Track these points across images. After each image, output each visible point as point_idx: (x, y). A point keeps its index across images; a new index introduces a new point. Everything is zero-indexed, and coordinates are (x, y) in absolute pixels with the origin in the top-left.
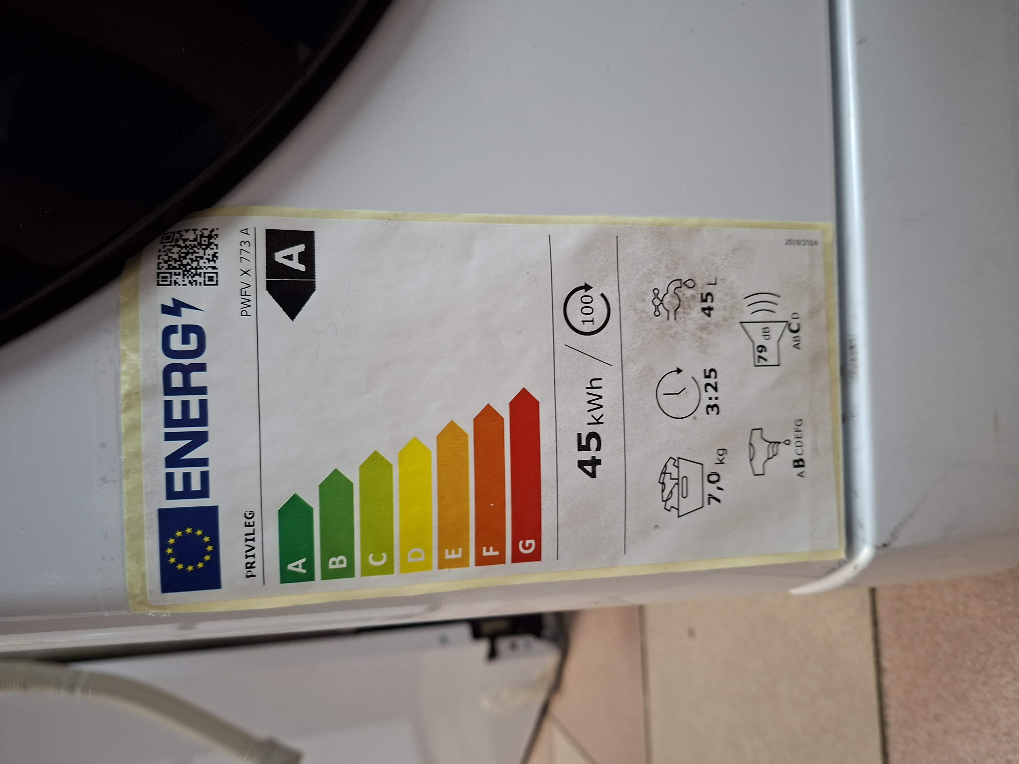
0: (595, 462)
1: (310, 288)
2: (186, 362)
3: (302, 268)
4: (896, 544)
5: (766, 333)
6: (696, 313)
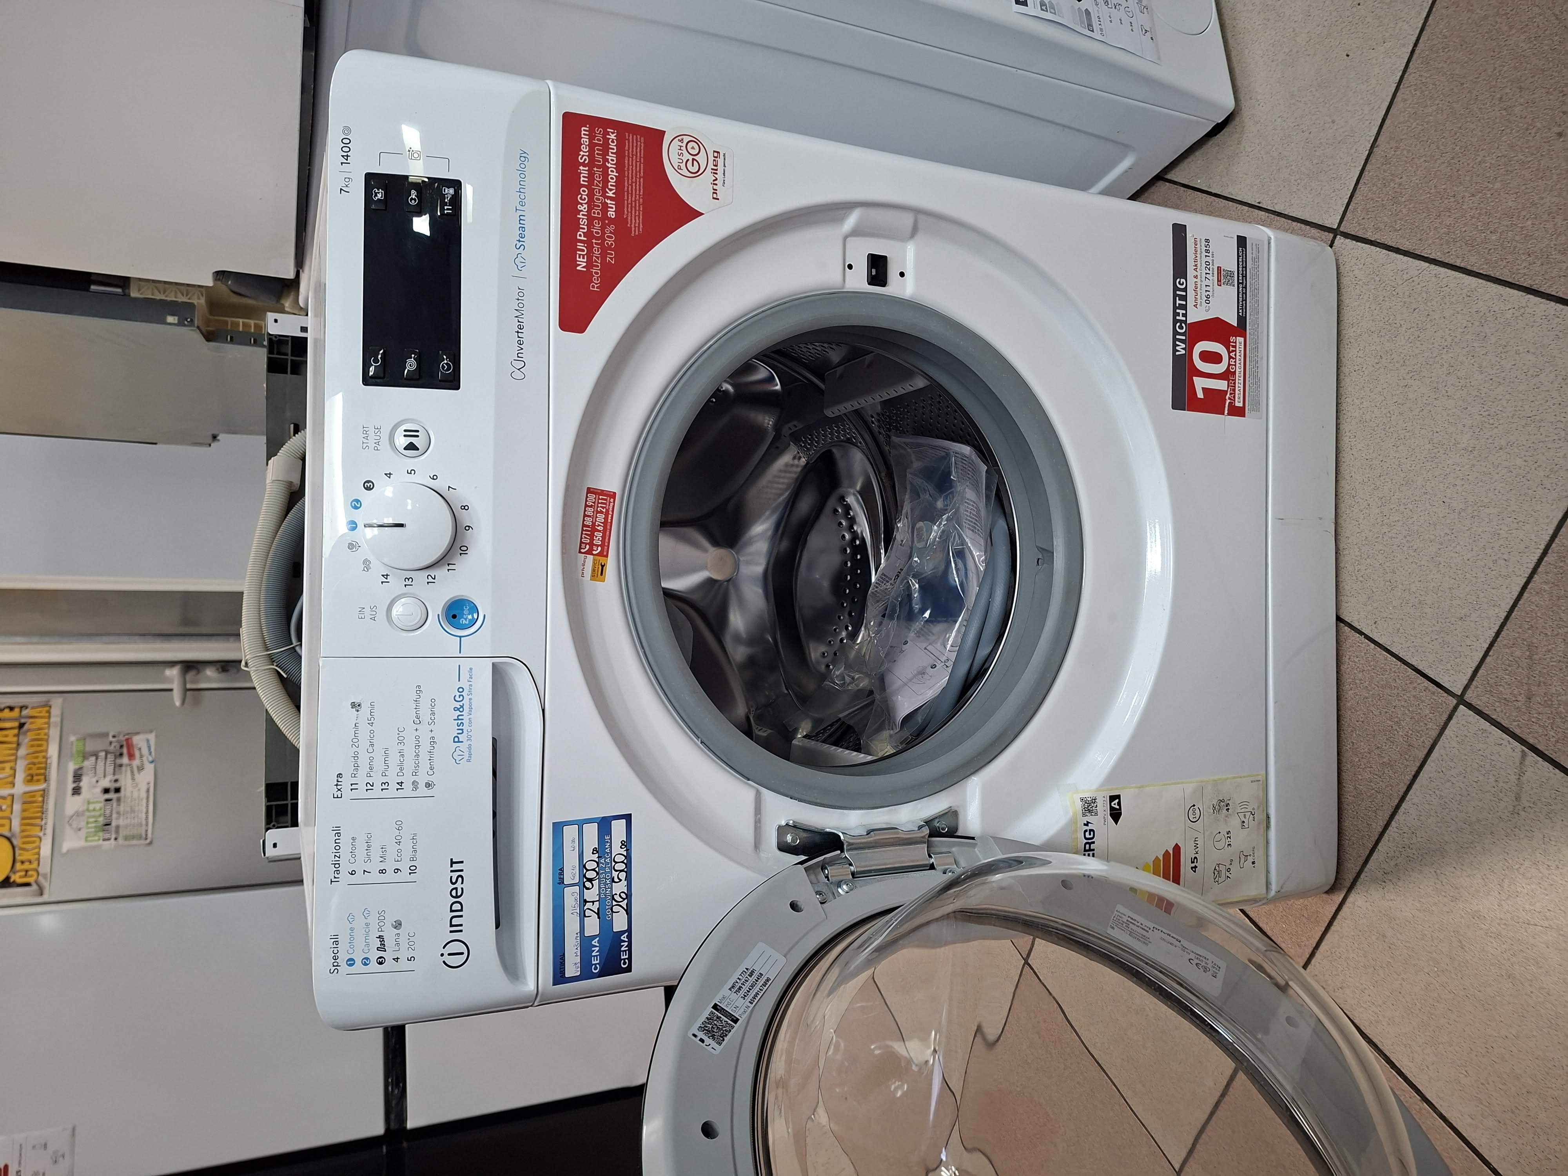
0: (1196, 867)
1: (1120, 814)
2: (1090, 841)
3: (1118, 807)
4: (1282, 891)
5: (1245, 817)
6: (1225, 811)
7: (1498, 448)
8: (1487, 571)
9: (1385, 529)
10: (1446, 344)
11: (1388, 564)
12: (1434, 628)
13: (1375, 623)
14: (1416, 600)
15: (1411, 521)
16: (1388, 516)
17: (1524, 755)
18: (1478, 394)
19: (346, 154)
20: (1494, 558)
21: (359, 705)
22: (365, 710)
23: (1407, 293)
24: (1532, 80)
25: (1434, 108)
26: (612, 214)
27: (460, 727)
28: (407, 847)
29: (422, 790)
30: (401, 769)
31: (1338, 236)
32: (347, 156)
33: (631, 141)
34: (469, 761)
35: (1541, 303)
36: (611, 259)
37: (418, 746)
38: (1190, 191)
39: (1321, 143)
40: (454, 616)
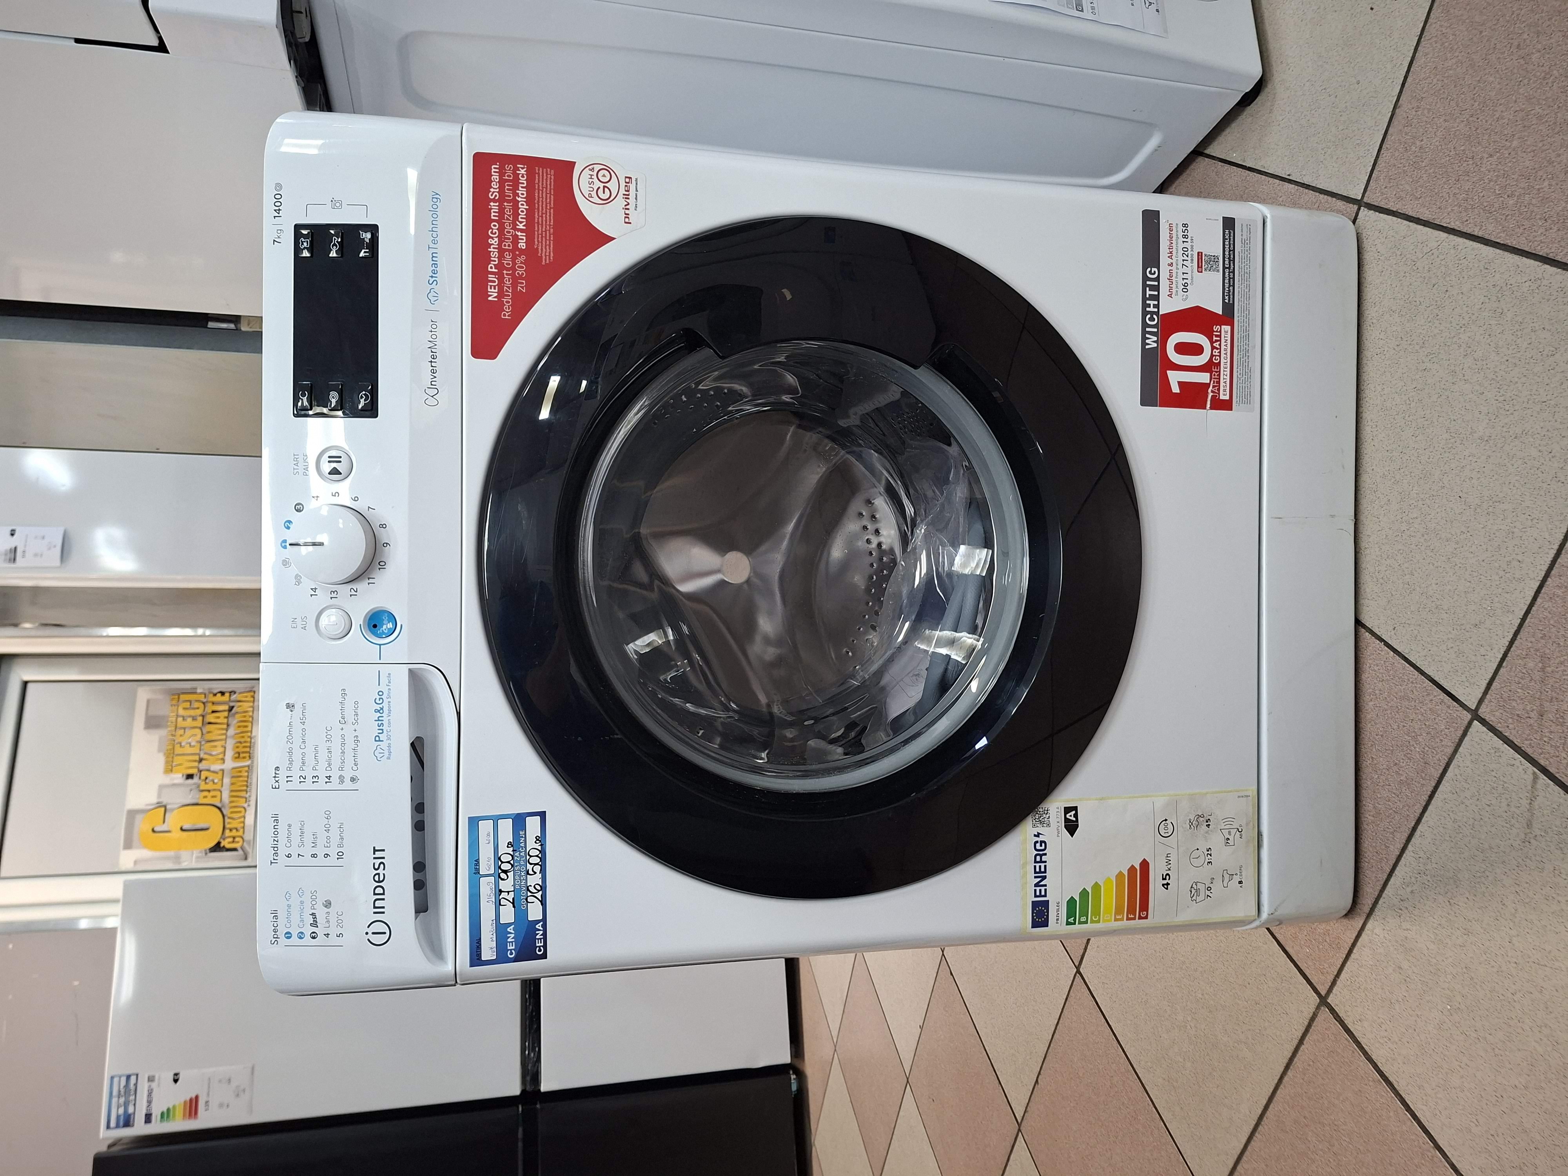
0: (1168, 884)
1: (1077, 826)
2: (1041, 853)
3: (1074, 819)
4: (1276, 913)
5: (1230, 833)
6: (1204, 827)
7: (1514, 437)
8: (1502, 573)
9: (1404, 527)
10: (1463, 322)
11: (1406, 565)
12: (1450, 636)
13: (1394, 629)
14: (1433, 604)
15: (1429, 517)
16: (1406, 513)
17: (1535, 778)
18: (1494, 377)
19: (277, 208)
20: (1507, 559)
21: (293, 706)
22: (298, 709)
23: (1426, 268)
24: (1549, 23)
25: (1454, 61)
26: (522, 245)
27: (381, 728)
28: (335, 834)
29: (348, 784)
30: (330, 765)
31: (1362, 208)
32: (279, 210)
33: (541, 174)
34: (389, 758)
35: (1557, 274)
36: (522, 287)
37: (343, 744)
38: (1227, 166)
39: (1346, 107)
40: (375, 626)
